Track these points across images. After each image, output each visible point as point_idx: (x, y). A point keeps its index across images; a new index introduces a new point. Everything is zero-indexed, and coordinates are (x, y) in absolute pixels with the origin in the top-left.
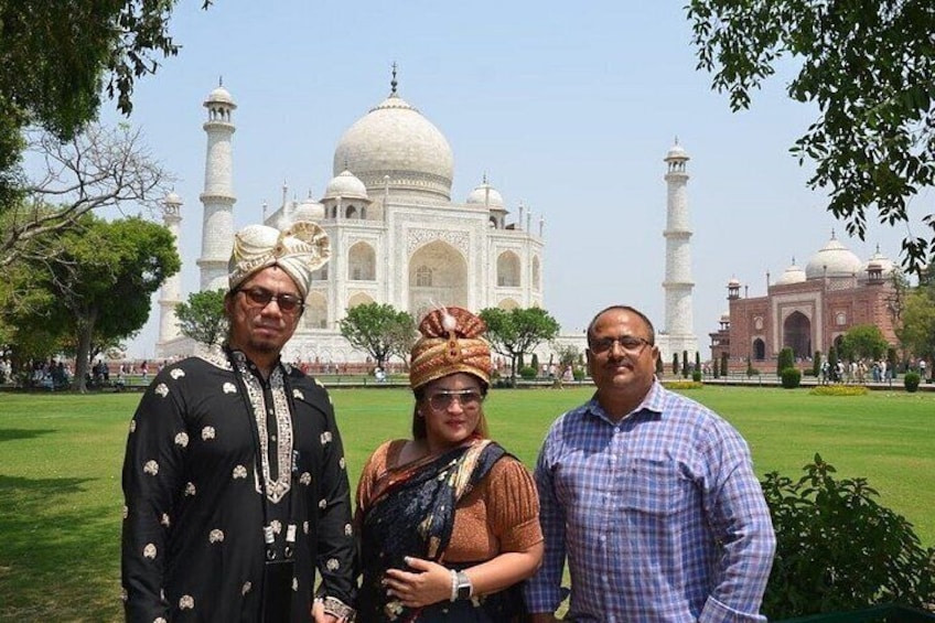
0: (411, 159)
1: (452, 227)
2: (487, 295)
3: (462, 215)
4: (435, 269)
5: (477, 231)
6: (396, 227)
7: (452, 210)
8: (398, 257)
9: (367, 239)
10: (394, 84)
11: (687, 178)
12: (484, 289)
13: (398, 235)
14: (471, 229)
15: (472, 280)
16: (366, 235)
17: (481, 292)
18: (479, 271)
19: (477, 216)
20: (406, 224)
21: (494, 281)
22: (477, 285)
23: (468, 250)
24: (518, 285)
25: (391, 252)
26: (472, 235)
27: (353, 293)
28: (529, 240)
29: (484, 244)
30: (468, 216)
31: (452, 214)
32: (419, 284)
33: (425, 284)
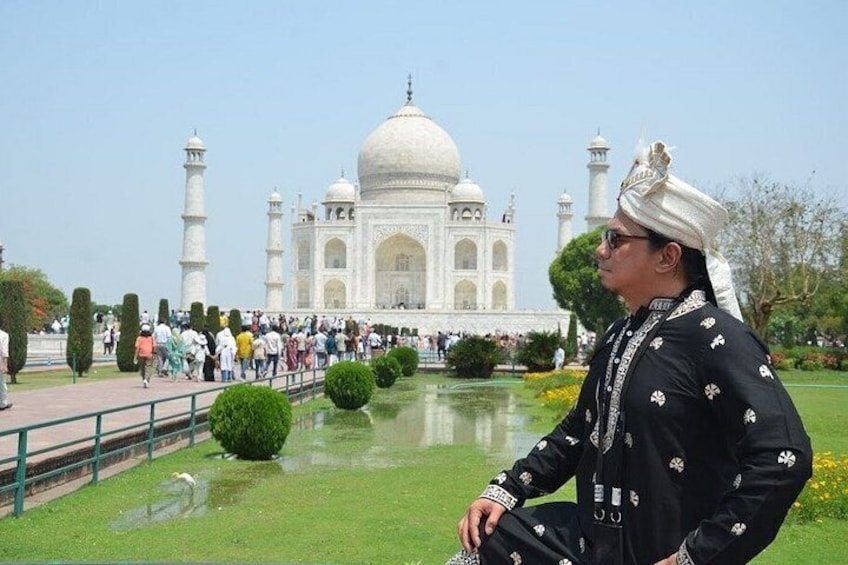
0: (402, 162)
1: (412, 221)
2: (445, 278)
3: (423, 211)
4: (412, 256)
5: (435, 224)
6: (363, 225)
7: (414, 208)
8: (365, 249)
9: (341, 235)
10: (409, 93)
11: (608, 167)
12: (441, 272)
13: (365, 232)
14: (430, 222)
15: (430, 265)
16: (339, 232)
17: (438, 275)
18: (437, 258)
19: (437, 211)
20: (372, 222)
21: (451, 266)
22: (435, 269)
23: (427, 241)
24: (476, 268)
25: (359, 246)
26: (431, 227)
27: (328, 279)
28: (485, 228)
29: (441, 235)
30: (428, 211)
31: (412, 211)
32: (397, 269)
33: (402, 269)
